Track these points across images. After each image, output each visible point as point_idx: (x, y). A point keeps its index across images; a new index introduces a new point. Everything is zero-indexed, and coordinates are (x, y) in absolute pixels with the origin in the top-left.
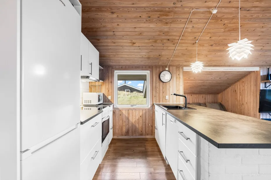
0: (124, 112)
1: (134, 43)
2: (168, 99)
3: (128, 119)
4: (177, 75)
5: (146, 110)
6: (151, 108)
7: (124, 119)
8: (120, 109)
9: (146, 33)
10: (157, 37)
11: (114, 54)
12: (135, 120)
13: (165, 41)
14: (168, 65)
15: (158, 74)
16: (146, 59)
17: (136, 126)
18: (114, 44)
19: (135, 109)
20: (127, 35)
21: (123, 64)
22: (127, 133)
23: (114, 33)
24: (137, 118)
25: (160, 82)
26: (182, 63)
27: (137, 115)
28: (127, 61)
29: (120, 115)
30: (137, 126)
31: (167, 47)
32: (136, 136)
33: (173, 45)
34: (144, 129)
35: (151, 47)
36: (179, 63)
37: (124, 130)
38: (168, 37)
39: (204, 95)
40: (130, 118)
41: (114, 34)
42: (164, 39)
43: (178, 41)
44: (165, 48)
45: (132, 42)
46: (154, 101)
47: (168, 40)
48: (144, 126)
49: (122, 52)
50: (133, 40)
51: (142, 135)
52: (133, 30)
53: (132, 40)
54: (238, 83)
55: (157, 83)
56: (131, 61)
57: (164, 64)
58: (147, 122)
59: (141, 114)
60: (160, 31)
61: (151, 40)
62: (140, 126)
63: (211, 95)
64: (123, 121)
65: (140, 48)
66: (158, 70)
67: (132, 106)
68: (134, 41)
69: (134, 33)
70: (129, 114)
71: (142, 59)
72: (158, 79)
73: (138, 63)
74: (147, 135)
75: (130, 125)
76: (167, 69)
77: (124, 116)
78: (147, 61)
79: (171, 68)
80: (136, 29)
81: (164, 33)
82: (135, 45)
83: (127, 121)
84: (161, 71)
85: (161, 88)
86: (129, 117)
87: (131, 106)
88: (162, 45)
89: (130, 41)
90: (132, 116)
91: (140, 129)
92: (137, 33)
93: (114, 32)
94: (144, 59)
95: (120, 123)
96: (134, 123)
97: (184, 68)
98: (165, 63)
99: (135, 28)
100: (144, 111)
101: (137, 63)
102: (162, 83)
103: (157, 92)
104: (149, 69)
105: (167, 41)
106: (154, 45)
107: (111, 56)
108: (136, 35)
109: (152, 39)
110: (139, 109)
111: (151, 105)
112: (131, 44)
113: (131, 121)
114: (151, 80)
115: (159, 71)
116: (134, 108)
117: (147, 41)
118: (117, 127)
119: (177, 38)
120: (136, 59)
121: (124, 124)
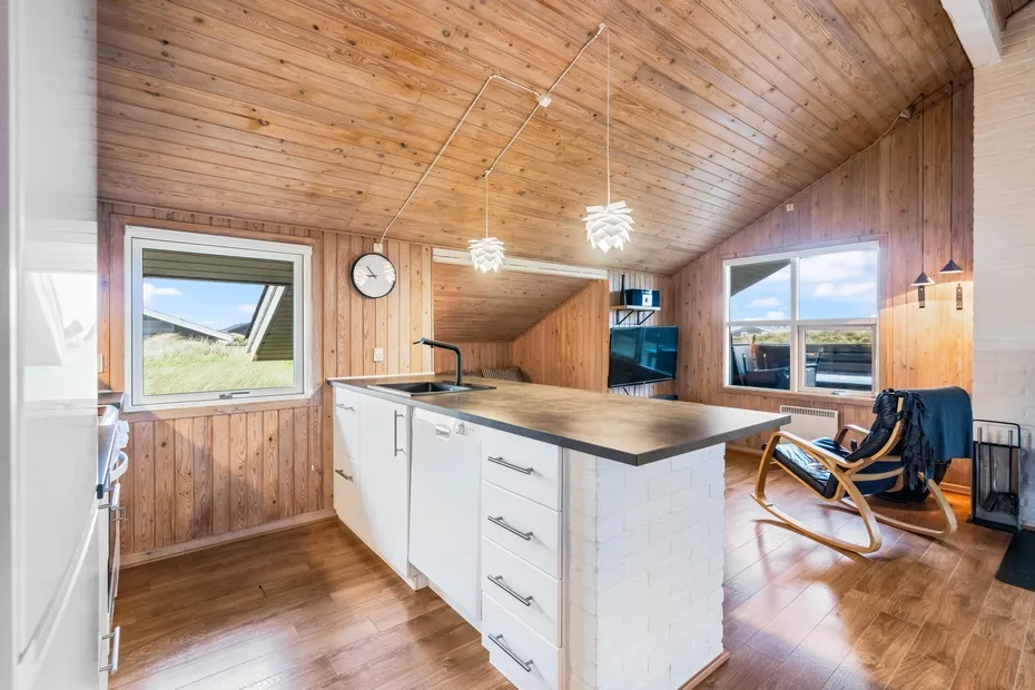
0: (183, 428)
1: (260, 121)
2: (381, 359)
3: (207, 458)
4: (414, 273)
5: (293, 408)
6: (318, 398)
7: (186, 463)
8: (161, 417)
9: (323, 96)
10: (365, 123)
11: (141, 143)
12: (243, 457)
13: (389, 146)
14: (382, 233)
15: (346, 264)
16: (302, 198)
17: (246, 485)
18: (149, 100)
19: (245, 411)
20: (238, 80)
21: (176, 201)
22: (204, 522)
23: (167, 48)
24: (254, 446)
25: (354, 295)
26: (430, 234)
27: (251, 434)
28: (207, 192)
29: (164, 445)
30: (254, 480)
31: (393, 170)
32: (247, 527)
33: (415, 168)
34: (286, 490)
35: (331, 155)
36: (422, 233)
37: (186, 511)
38: (405, 137)
39: (476, 345)
40: (220, 455)
41: (165, 54)
42: (389, 139)
43: (432, 156)
44: (385, 170)
45: (253, 115)
46: (327, 370)
47: (403, 145)
48: (285, 480)
49: (189, 147)
50: (261, 109)
51: (275, 516)
52: (271, 67)
53: (256, 107)
54: (563, 311)
55: (340, 298)
56: (228, 194)
57: (368, 228)
58: (301, 457)
59: (271, 429)
60: (381, 108)
61: (338, 131)
62: (270, 478)
63: (494, 345)
64: (176, 472)
65: (284, 146)
66: (344, 246)
67: (229, 397)
68: (264, 113)
69: (272, 80)
70: (211, 435)
71: (281, 194)
72: (343, 282)
73: (261, 210)
74: (302, 511)
75: (219, 484)
76: (378, 248)
77: (186, 445)
78: (305, 205)
79: (393, 246)
80: (285, 70)
81: (391, 118)
82: (263, 130)
83: (203, 468)
84: (358, 253)
85: (357, 320)
86: (211, 449)
87: (222, 397)
88: (377, 159)
89: (246, 107)
90: (230, 440)
91: (268, 494)
92: (285, 85)
93: (166, 43)
94: (289, 196)
95: (160, 486)
96: (240, 472)
97: (436, 251)
98: (376, 226)
99: (282, 61)
100: (286, 416)
101: (251, 209)
102: (359, 299)
103: (343, 333)
104: (308, 240)
105: (399, 148)
106: (345, 151)
107: (117, 149)
108: (278, 91)
109: (344, 126)
110: (262, 410)
111: (318, 387)
112: (244, 123)
113: (224, 463)
114: (318, 285)
115: (350, 252)
116: (236, 407)
117: (323, 129)
118: (145, 508)
119: (433, 147)
120: (251, 189)
121: (186, 485)
